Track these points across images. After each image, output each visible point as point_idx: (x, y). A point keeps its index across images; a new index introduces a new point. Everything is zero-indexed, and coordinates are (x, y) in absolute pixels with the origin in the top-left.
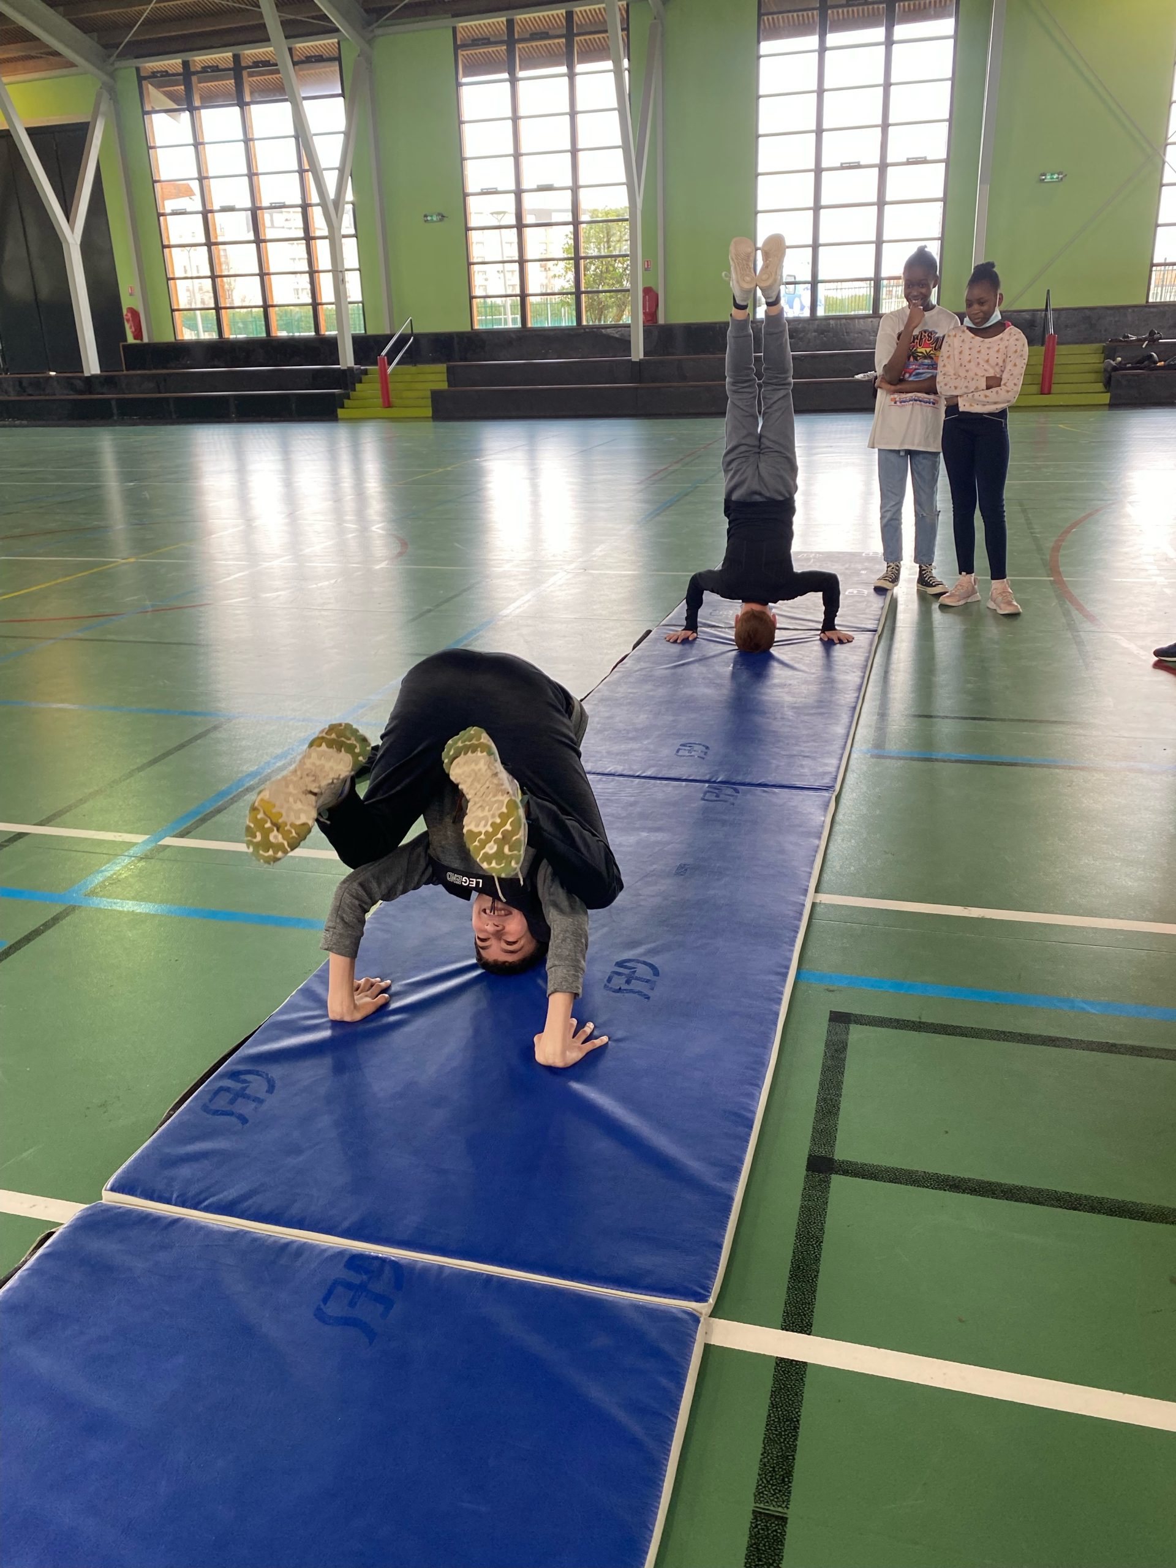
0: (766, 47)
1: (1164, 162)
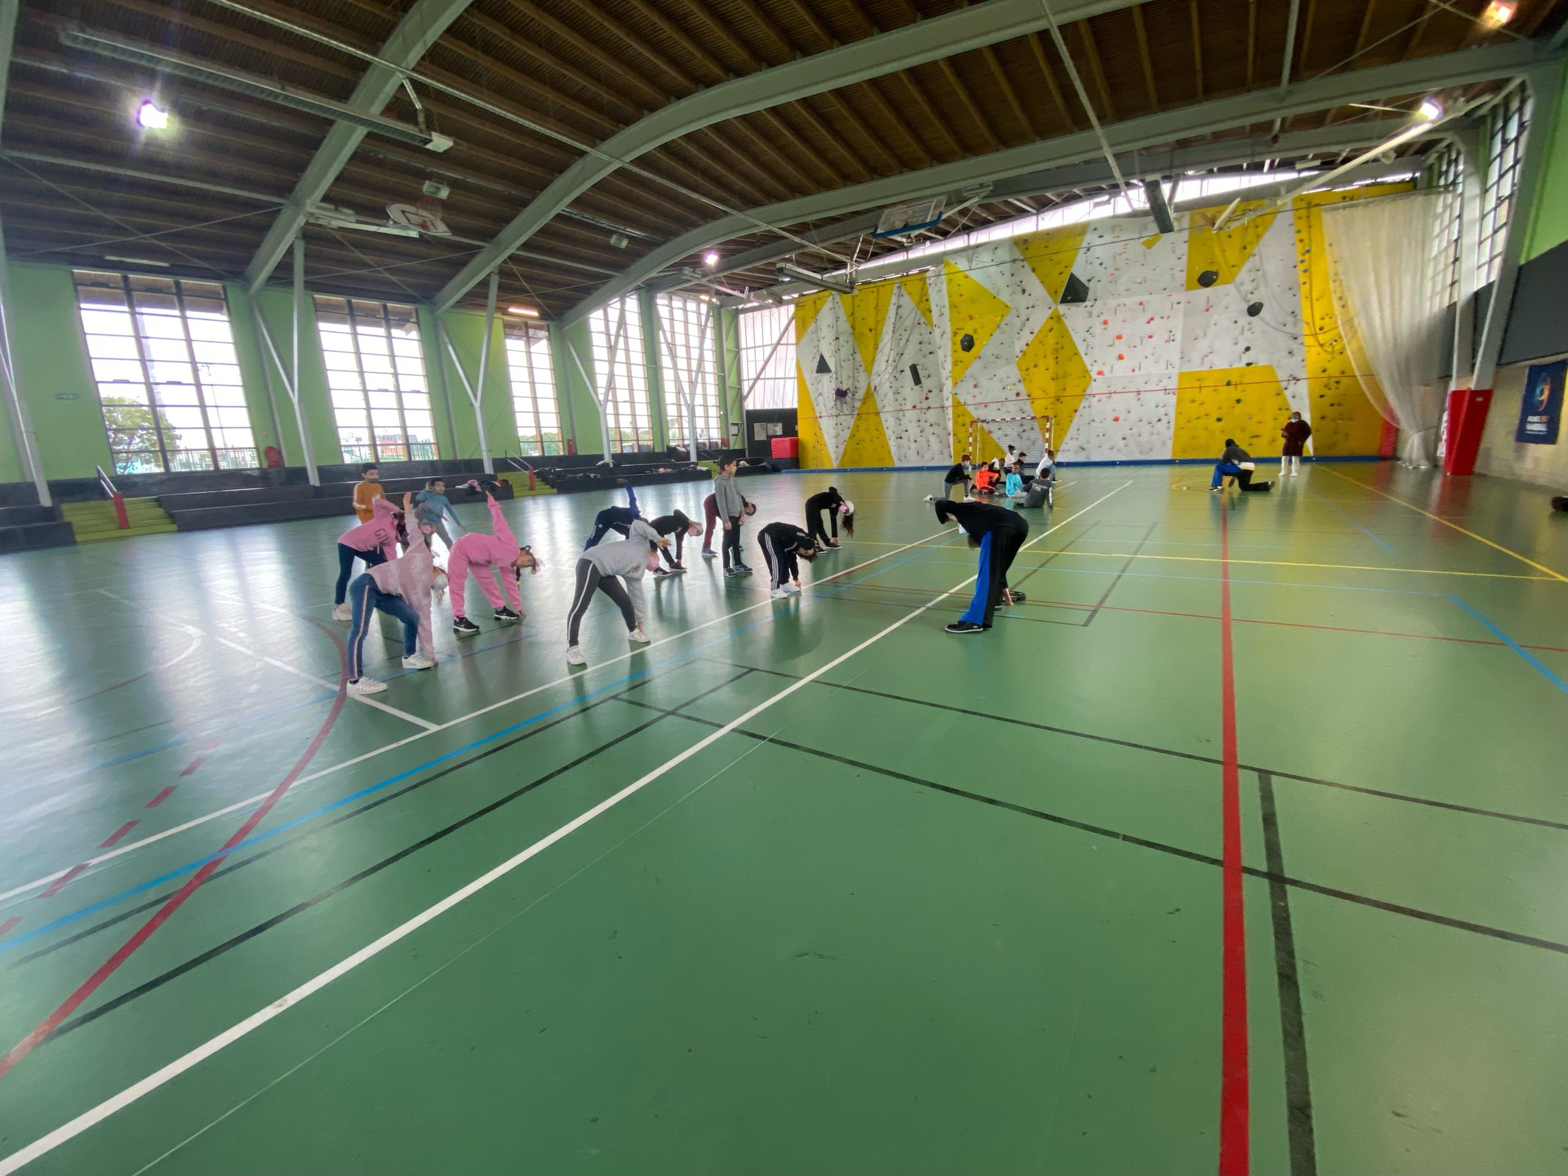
0: (322, 325)
1: (514, 402)
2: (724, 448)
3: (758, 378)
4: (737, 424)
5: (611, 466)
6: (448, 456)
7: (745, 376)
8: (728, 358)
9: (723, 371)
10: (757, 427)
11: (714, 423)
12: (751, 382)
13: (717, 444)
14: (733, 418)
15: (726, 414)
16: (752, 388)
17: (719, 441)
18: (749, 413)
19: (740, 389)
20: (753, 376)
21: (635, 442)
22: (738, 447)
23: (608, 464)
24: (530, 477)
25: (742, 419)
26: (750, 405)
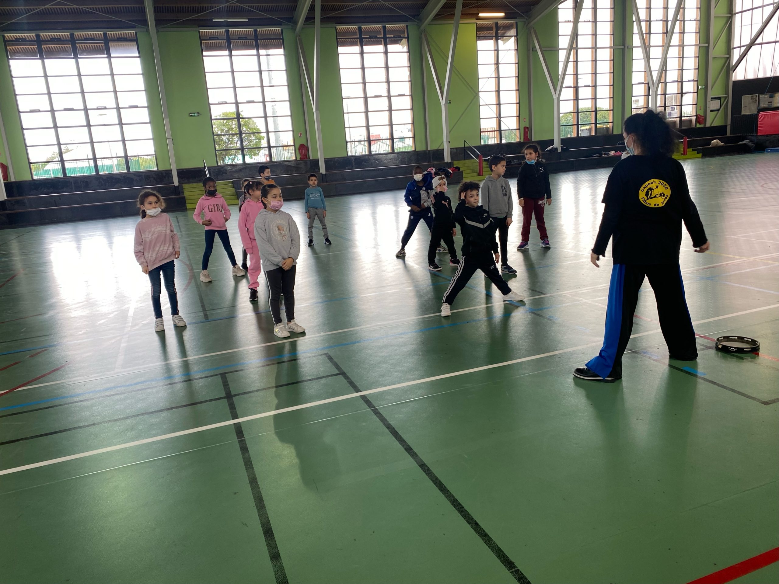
0: (341, 49)
1: (479, 97)
2: (698, 126)
3: (753, 43)
4: (719, 98)
5: (560, 150)
6: (421, 148)
7: (736, 43)
8: (716, 26)
9: (708, 41)
10: (746, 100)
11: (688, 99)
12: (743, 49)
13: (690, 121)
14: (716, 91)
15: (706, 88)
16: (743, 56)
17: (694, 118)
18: (736, 83)
19: (728, 58)
20: (746, 41)
21: (593, 125)
22: (718, 123)
23: (556, 149)
24: (480, 163)
25: (727, 93)
26: (739, 75)
